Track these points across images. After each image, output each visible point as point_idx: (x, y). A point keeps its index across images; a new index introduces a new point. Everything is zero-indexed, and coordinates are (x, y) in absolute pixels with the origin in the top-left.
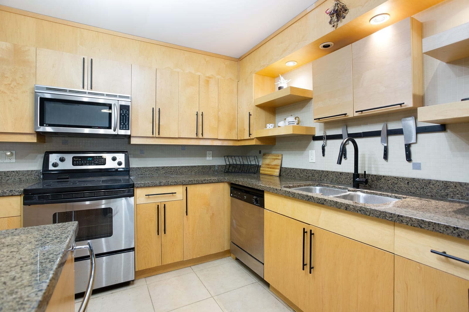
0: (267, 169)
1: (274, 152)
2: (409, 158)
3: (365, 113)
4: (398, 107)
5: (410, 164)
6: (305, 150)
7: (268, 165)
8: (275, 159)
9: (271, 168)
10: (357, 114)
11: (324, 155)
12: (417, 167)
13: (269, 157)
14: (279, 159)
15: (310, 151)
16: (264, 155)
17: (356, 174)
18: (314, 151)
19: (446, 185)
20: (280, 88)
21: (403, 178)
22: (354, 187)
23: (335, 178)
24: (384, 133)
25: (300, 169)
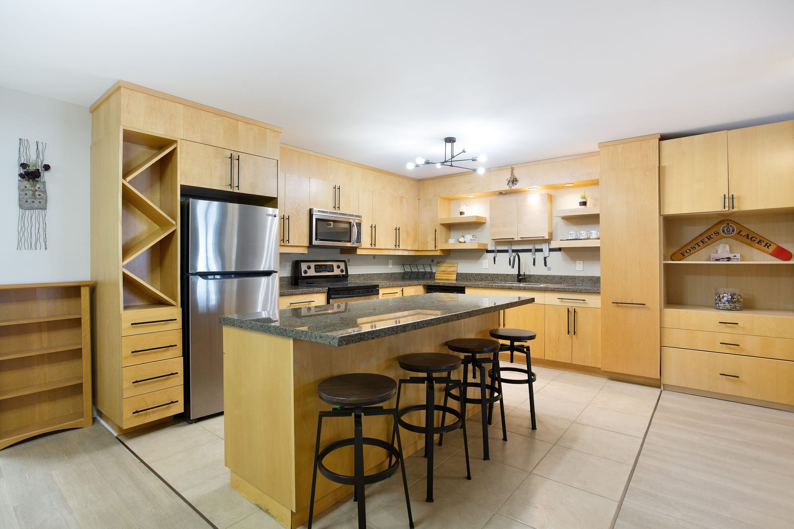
0: (444, 275)
1: (448, 261)
2: (545, 265)
3: (524, 239)
4: (542, 238)
5: (546, 268)
6: (479, 260)
7: (444, 271)
8: (451, 267)
9: (447, 274)
10: (520, 239)
11: (495, 263)
12: (549, 269)
13: (444, 265)
14: (455, 267)
15: (484, 261)
16: (438, 263)
17: (519, 275)
18: (487, 261)
19: (561, 277)
20: (461, 213)
21: (543, 276)
22: (518, 282)
23: (503, 278)
24: (533, 250)
25: (476, 274)
